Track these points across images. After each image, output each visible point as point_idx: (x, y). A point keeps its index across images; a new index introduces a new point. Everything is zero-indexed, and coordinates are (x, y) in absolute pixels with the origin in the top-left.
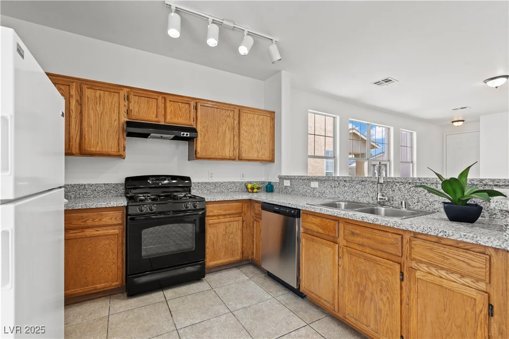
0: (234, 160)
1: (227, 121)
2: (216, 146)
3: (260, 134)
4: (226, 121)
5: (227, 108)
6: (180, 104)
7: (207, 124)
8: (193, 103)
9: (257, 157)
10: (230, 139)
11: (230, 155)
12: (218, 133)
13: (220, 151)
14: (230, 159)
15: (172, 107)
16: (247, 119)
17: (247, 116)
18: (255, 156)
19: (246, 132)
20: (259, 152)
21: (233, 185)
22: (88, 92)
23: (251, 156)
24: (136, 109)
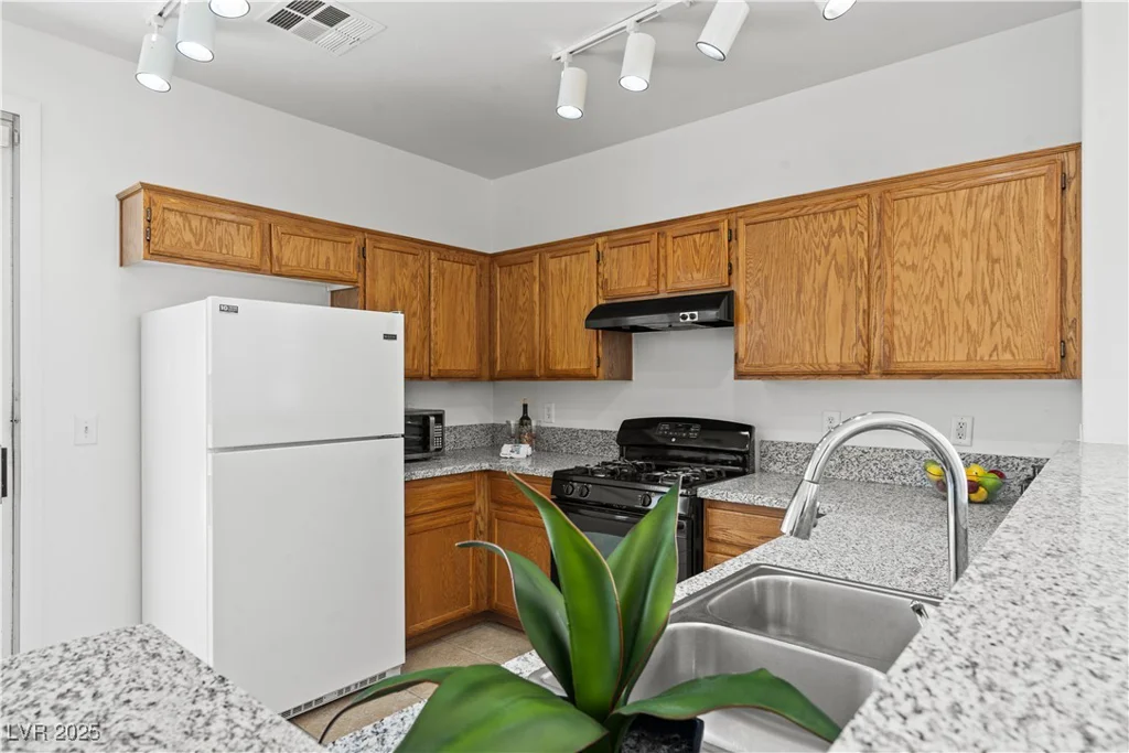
0: (862, 373)
1: (832, 250)
2: (795, 335)
3: (983, 263)
4: (827, 250)
5: (830, 207)
6: (697, 237)
7: (766, 272)
8: (724, 226)
9: (969, 359)
10: (844, 305)
11: (845, 360)
12: (799, 292)
13: (808, 348)
14: (843, 373)
15: (679, 252)
16: (915, 220)
17: (916, 209)
18: (958, 357)
19: (914, 267)
20: (975, 340)
21: (911, 461)
22: (553, 265)
23: (934, 358)
24: (615, 276)
